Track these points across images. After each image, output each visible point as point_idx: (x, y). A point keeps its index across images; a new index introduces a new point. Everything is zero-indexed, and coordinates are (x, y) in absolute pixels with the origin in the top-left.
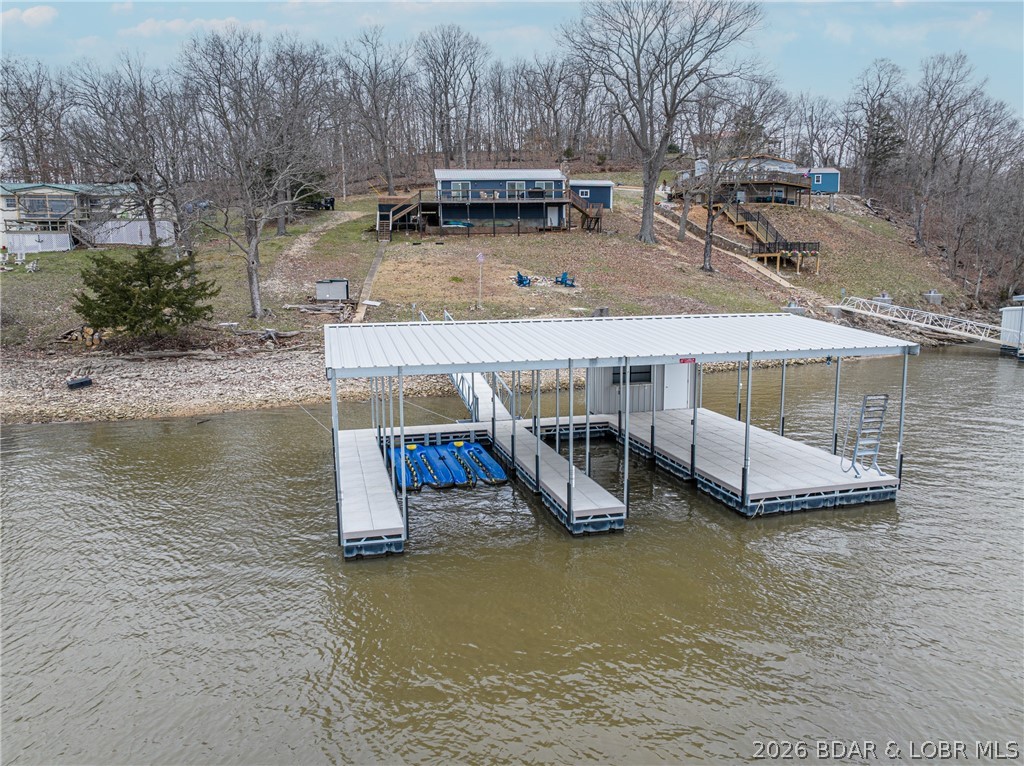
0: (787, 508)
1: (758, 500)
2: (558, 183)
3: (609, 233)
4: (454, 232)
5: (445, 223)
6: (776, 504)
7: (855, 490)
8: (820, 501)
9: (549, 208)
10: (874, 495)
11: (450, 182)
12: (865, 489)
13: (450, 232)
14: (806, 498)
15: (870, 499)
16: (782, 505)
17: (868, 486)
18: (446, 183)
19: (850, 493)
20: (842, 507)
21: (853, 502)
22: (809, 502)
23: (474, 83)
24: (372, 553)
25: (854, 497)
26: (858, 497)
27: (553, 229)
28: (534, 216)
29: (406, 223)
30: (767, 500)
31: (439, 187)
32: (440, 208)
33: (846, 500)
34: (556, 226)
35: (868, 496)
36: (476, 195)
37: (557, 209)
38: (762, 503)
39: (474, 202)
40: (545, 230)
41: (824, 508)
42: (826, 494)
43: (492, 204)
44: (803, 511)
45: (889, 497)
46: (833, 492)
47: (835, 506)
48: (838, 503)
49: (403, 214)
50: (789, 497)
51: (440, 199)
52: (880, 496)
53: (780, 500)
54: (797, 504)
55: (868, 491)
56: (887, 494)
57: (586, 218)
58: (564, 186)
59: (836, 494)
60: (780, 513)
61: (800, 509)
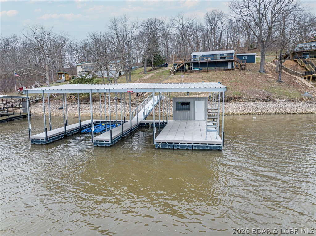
0: (171, 147)
1: (159, 143)
2: (232, 54)
3: (248, 70)
4: (196, 71)
5: (193, 69)
6: (166, 145)
7: (201, 144)
8: (185, 146)
9: (228, 63)
10: (210, 147)
11: (195, 56)
12: (206, 144)
13: (194, 71)
14: (179, 144)
15: (208, 148)
16: (169, 146)
17: (208, 143)
18: (194, 56)
19: (199, 145)
20: (195, 150)
21: (200, 148)
22: (181, 146)
24: (37, 143)
25: (201, 147)
26: (203, 147)
27: (230, 70)
28: (223, 66)
29: (181, 69)
30: (162, 143)
31: (192, 57)
32: (192, 64)
33: (197, 147)
34: (231, 68)
35: (207, 147)
36: (203, 60)
37: (231, 63)
38: (160, 144)
39: (201, 61)
40: (227, 70)
41: (188, 149)
42: (188, 143)
43: (207, 62)
44: (178, 149)
45: (218, 149)
46: (191, 144)
47: (192, 149)
48: (194, 148)
49: (180, 66)
50: (172, 143)
51: (192, 61)
52: (213, 148)
53: (168, 144)
54: (175, 146)
55: (208, 145)
56: (217, 147)
57: (241, 65)
58: (234, 55)
59: (193, 144)
60: (169, 149)
61: (177, 148)
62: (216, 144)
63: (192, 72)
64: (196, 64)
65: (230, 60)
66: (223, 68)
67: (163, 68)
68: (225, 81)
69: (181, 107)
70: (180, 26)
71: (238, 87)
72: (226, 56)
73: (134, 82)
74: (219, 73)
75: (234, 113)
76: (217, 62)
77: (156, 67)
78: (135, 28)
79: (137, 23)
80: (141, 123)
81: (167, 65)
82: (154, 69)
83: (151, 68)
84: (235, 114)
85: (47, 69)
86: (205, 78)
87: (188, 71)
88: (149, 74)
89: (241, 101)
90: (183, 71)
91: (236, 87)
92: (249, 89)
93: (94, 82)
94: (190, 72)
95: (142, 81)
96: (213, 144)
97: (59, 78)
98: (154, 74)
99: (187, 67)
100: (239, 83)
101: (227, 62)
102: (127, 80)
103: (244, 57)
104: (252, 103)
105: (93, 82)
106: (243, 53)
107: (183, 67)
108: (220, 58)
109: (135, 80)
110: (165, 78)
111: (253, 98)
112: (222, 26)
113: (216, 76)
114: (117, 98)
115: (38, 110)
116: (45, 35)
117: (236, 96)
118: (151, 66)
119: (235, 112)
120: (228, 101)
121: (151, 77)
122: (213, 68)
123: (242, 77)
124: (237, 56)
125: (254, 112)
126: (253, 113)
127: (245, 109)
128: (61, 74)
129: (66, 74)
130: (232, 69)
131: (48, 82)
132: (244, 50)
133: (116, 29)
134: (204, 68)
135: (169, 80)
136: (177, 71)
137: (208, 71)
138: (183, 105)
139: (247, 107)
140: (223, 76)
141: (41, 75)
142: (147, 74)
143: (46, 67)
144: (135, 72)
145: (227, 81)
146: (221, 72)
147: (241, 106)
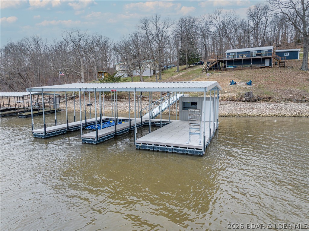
0: (151, 149)
1: (140, 143)
2: (270, 50)
3: (288, 68)
4: (230, 69)
5: (227, 67)
6: (147, 146)
7: (181, 147)
8: (165, 149)
9: (266, 60)
10: (190, 152)
11: (230, 53)
12: (186, 148)
13: (228, 69)
14: (159, 146)
15: (189, 153)
16: (149, 147)
17: (188, 147)
18: (229, 54)
19: (179, 148)
20: (175, 153)
21: (180, 152)
22: (161, 148)
23: (267, 21)
24: (38, 137)
25: (181, 150)
26: (182, 151)
27: (267, 67)
28: (259, 63)
29: (215, 67)
30: (143, 144)
31: (226, 55)
32: (226, 62)
33: (177, 151)
34: (268, 66)
35: (188, 151)
36: (238, 57)
37: (269, 60)
38: (140, 145)
39: (235, 59)
40: (264, 68)
41: (167, 152)
42: (167, 146)
43: (242, 59)
44: (158, 151)
45: (199, 154)
46: (170, 146)
47: (172, 152)
48: (173, 151)
49: (213, 64)
50: (152, 145)
51: (226, 59)
52: (194, 153)
53: (148, 145)
54: (155, 148)
55: (188, 149)
56: (197, 152)
57: (280, 62)
58: (272, 52)
59: (172, 147)
60: (148, 150)
61: (156, 150)
62: (197, 149)
63: (226, 70)
64: (230, 62)
65: (268, 56)
66: (260, 66)
67: (198, 66)
68: (259, 79)
69: (191, 106)
70: (217, 22)
71: (271, 86)
72: (263, 53)
73: (164, 80)
74: (254, 71)
75: (258, 114)
76: (252, 59)
77: (190, 66)
78: (166, 27)
79: (168, 21)
80: (146, 122)
81: (202, 63)
82: (188, 67)
83: (185, 66)
84: (258, 116)
85: (82, 69)
86: (237, 76)
87: (222, 69)
88: (182, 72)
89: (271, 102)
90: (216, 69)
91: (269, 86)
92: (283, 88)
93: (122, 80)
94: (224, 70)
95: (172, 80)
96: (194, 149)
97: (99, 77)
98: (186, 73)
99: (222, 65)
100: (273, 82)
101: (264, 59)
102: (156, 78)
103: (285, 53)
104: (283, 104)
105: (120, 81)
106: (288, 49)
107: (216, 65)
108: (256, 55)
109: (166, 78)
110: (196, 77)
111: (285, 99)
112: (267, 20)
113: (250, 74)
114: (142, 96)
115: (70, 106)
116: (80, 38)
117: (265, 96)
118: (186, 64)
119: (261, 113)
120: (256, 101)
121: (183, 75)
122: (249, 66)
123: (279, 75)
124: (276, 52)
125: (282, 114)
126: (280, 115)
127: (272, 110)
128: (101, 73)
129: (105, 73)
130: (270, 66)
131: (83, 80)
132: (289, 46)
133: (146, 30)
134: (238, 66)
135: (199, 78)
136: (210, 69)
137: (243, 68)
138: (193, 105)
139: (275, 108)
140: (257, 74)
141: (76, 74)
142: (179, 73)
143: (82, 67)
144: (170, 71)
145: (260, 80)
146: (257, 70)
147: (269, 107)
